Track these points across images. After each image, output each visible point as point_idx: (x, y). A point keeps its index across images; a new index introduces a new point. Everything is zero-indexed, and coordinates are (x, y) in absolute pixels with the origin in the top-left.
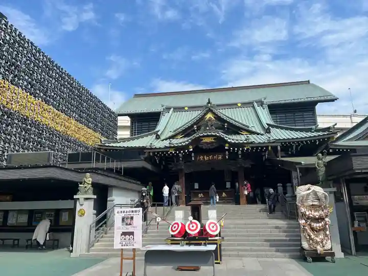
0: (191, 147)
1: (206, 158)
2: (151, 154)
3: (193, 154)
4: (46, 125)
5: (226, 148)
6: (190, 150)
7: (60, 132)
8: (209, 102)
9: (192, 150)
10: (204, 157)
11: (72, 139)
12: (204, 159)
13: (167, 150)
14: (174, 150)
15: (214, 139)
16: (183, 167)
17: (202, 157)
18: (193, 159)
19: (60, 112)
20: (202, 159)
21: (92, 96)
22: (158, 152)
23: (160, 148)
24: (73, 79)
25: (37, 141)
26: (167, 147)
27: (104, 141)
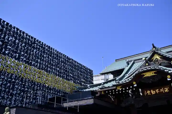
0: (134, 83)
1: (153, 92)
2: (103, 93)
3: (140, 90)
4: (28, 79)
5: (168, 79)
6: (134, 86)
7: (41, 84)
8: (154, 47)
9: (136, 85)
10: (151, 91)
11: (52, 88)
12: (151, 93)
13: (115, 88)
14: (120, 88)
15: (154, 73)
16: (133, 103)
17: (149, 92)
18: (141, 94)
19: (41, 70)
20: (150, 93)
21: (69, 59)
22: (108, 90)
23: (109, 87)
24: (52, 48)
25: (20, 90)
26: (114, 86)
27: (79, 88)
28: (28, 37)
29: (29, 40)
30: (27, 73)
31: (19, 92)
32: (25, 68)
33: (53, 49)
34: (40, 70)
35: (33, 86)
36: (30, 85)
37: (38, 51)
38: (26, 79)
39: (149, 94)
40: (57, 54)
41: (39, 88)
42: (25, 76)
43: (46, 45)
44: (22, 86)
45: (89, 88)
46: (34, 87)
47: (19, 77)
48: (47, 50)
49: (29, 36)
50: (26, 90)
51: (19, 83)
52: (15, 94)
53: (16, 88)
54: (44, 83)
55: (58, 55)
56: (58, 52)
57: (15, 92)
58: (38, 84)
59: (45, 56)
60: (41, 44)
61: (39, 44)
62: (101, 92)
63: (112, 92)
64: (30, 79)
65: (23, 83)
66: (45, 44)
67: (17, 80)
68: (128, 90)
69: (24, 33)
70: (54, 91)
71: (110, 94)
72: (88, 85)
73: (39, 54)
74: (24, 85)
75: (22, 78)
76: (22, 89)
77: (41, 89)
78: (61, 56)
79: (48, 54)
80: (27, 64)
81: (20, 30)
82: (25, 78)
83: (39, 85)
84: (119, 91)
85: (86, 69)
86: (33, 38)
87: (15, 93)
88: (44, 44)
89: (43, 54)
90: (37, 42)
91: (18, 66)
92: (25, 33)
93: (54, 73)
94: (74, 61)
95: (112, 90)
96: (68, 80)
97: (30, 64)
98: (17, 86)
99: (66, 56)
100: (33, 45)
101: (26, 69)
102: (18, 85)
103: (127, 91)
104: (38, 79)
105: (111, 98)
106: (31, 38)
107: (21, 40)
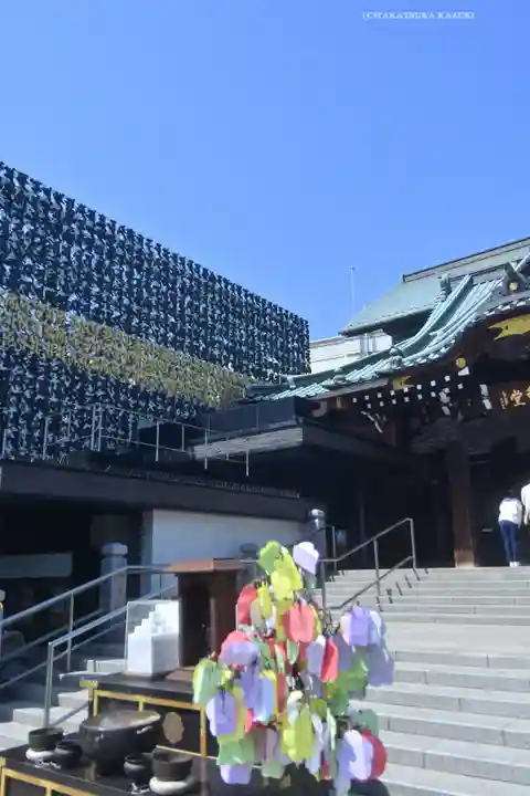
0: (461, 362)
2: (339, 404)
3: (484, 389)
4: (58, 360)
6: (461, 373)
7: (107, 376)
9: (465, 372)
10: (524, 392)
11: (151, 390)
12: (525, 398)
13: (384, 383)
14: (406, 383)
16: (455, 437)
17: (516, 395)
18: (488, 404)
19: (104, 325)
20: (521, 401)
21: (212, 278)
22: (360, 395)
23: (362, 381)
24: (141, 239)
25: (30, 402)
26: (382, 375)
27: (254, 389)
28: (42, 194)
29: (47, 206)
30: (53, 337)
31: (27, 409)
32: (44, 318)
33: (145, 241)
34: (100, 327)
35: (78, 387)
36: (67, 384)
37: (86, 253)
38: (49, 360)
39: (518, 403)
40: (164, 259)
41: (102, 393)
42: (45, 351)
43: (117, 226)
44: (38, 386)
45: (292, 390)
46: (82, 391)
47: (23, 354)
48: (122, 244)
49: (47, 192)
50: (52, 402)
51: (22, 376)
52: (12, 416)
53: (13, 394)
54: (122, 376)
55: (166, 264)
56: (166, 251)
57: (13, 410)
58: (96, 379)
59: (116, 268)
60: (97, 220)
61: (89, 223)
62: (332, 400)
63: (374, 400)
64: (64, 359)
65: (41, 378)
66: (114, 222)
67: (17, 367)
68: (438, 389)
69: (23, 178)
70: (162, 403)
71: (367, 410)
72: (290, 378)
73: (90, 261)
74: (46, 384)
75: (35, 358)
76: (39, 397)
77: (112, 395)
78: (180, 267)
79: (129, 263)
80: (49, 304)
81: (6, 168)
82: (44, 357)
83: (99, 384)
84: (400, 394)
85: (280, 315)
86: (64, 199)
87: (14, 413)
88: (107, 221)
89: (107, 262)
90: (79, 216)
91: (13, 311)
92: (28, 180)
93: (155, 335)
94: (233, 286)
95: (372, 392)
96: (213, 359)
97: (63, 304)
98: (16, 390)
99: (198, 266)
100: (65, 228)
101: (45, 323)
102: (21, 385)
103: (433, 394)
104: (97, 359)
105: (373, 423)
106: (53, 200)
107: (15, 209)
